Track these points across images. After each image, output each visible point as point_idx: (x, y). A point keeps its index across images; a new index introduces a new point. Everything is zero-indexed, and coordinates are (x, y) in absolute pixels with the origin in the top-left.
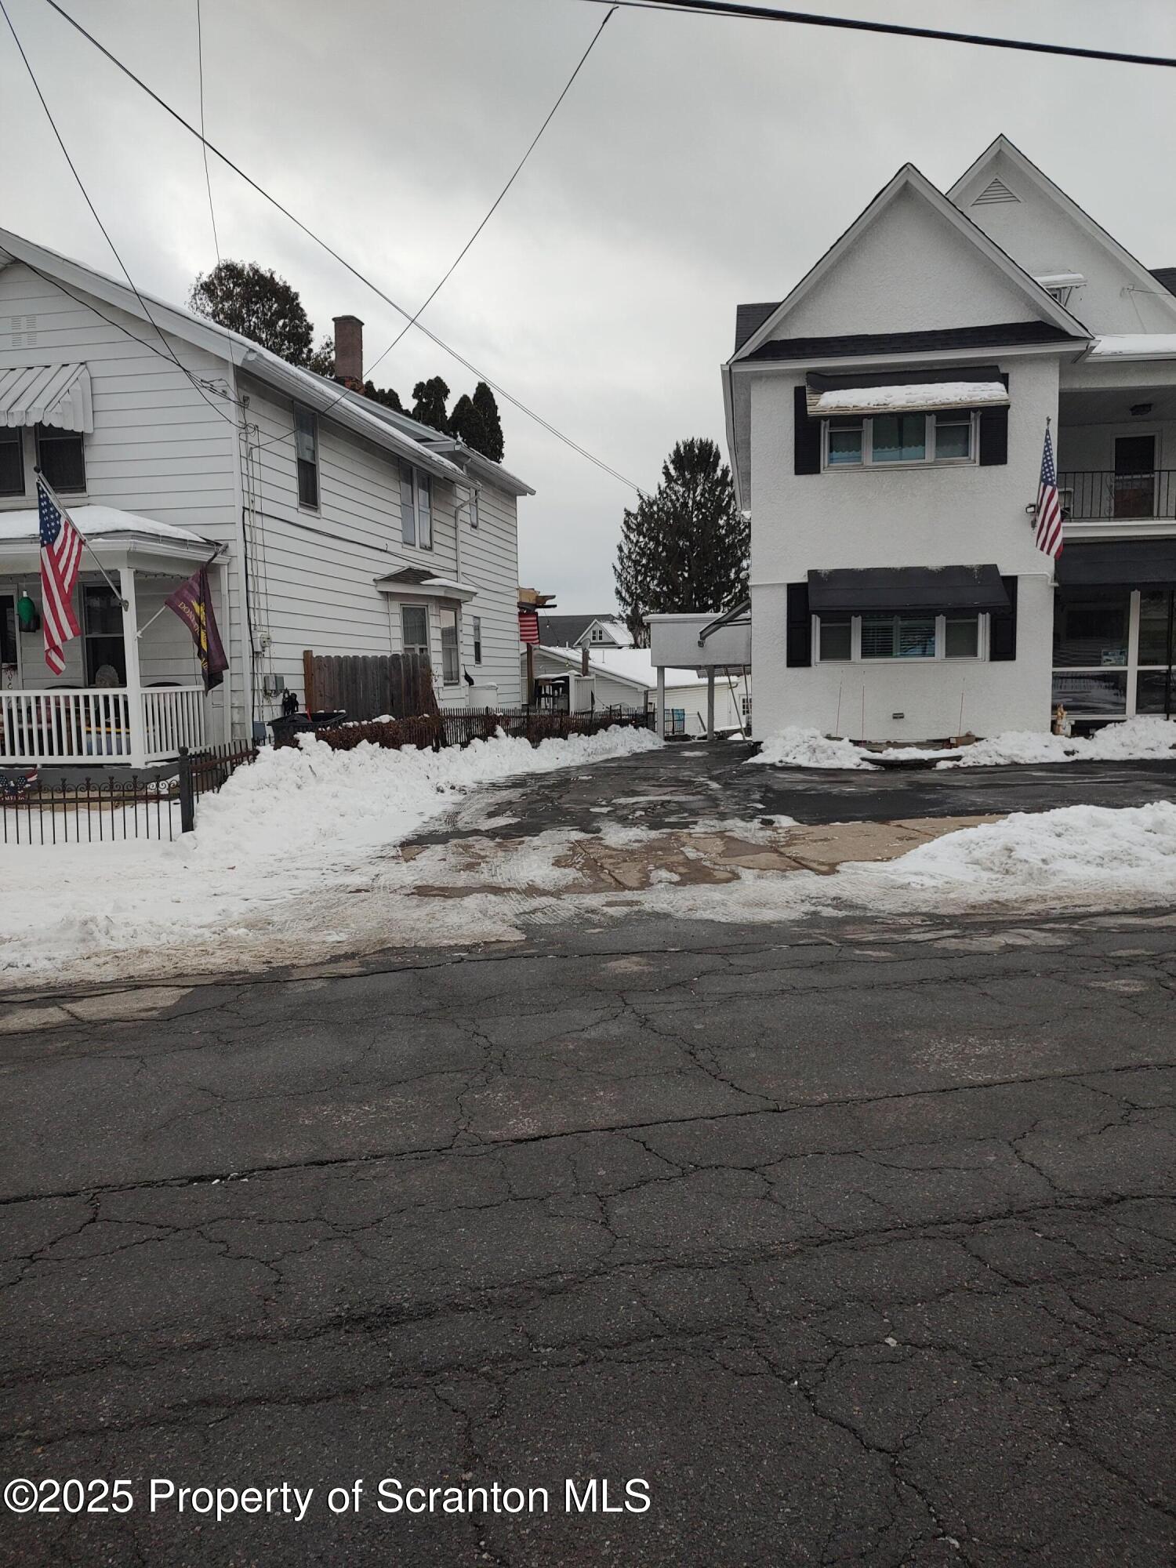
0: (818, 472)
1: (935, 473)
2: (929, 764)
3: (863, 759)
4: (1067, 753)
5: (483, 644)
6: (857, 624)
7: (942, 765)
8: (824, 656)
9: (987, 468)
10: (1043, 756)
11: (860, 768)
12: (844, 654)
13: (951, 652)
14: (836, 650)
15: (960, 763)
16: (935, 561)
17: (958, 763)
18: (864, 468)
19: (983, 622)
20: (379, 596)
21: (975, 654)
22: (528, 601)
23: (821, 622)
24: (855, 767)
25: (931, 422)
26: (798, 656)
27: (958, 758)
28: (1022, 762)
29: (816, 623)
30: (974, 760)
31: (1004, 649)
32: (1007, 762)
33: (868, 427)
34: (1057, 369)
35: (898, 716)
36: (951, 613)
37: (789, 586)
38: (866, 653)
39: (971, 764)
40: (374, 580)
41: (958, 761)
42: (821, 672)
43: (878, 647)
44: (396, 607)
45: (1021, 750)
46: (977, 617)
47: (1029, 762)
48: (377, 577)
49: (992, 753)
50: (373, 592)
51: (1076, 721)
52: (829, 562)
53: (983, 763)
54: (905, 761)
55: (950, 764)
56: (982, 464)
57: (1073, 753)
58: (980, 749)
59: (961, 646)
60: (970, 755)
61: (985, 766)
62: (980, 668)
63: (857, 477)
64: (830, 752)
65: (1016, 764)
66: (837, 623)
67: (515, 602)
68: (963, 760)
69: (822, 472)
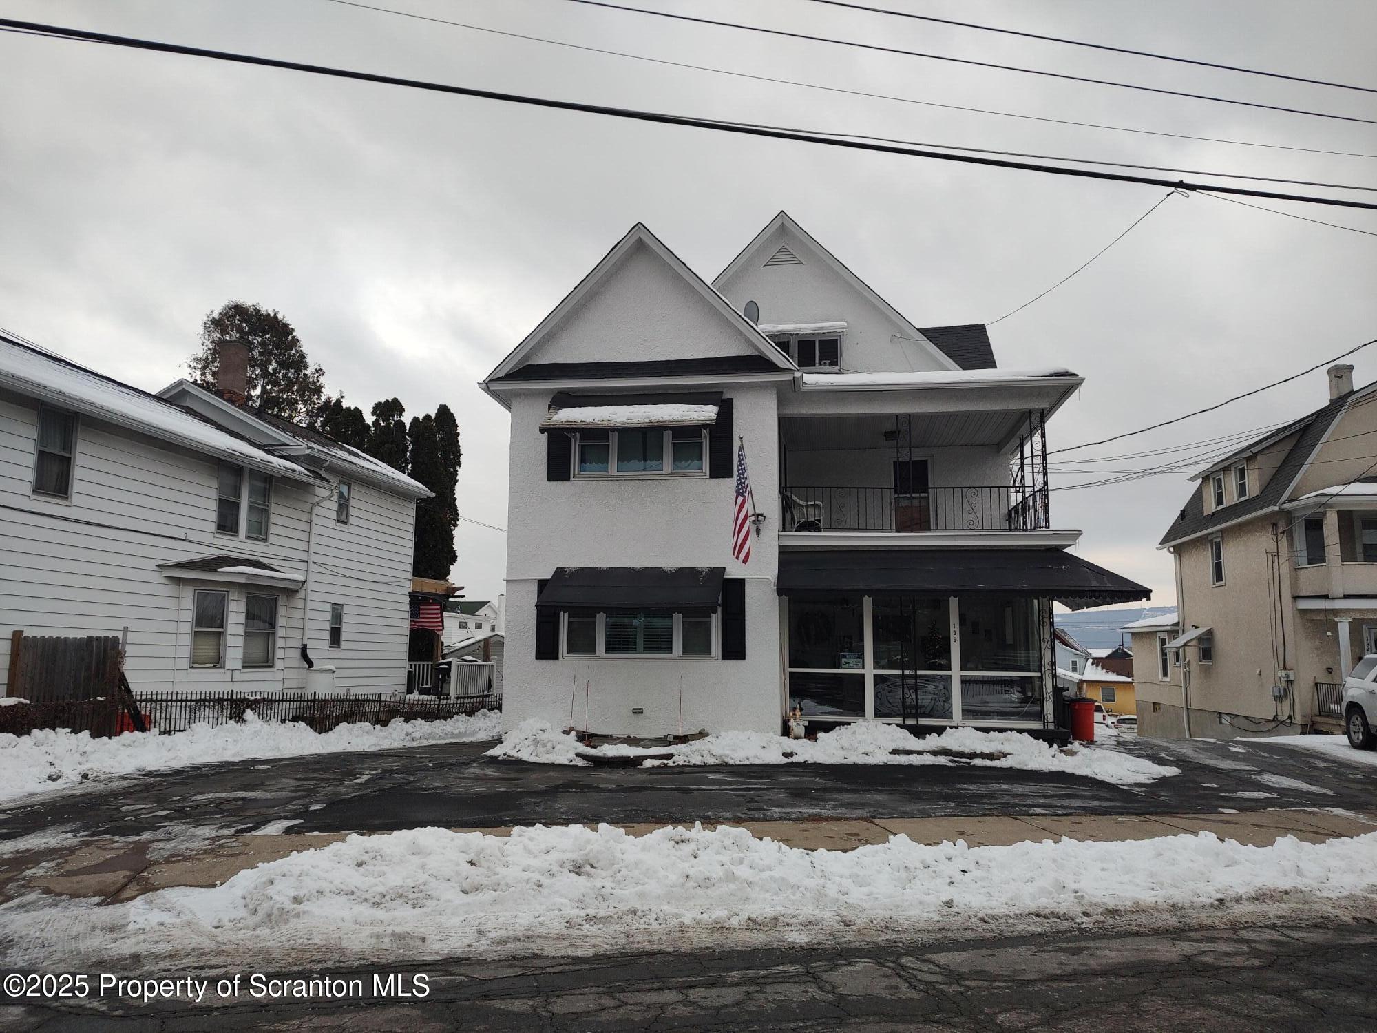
0: (568, 479)
1: (671, 483)
2: (635, 762)
3: (578, 755)
4: (786, 755)
5: (345, 628)
6: (601, 619)
7: (648, 763)
8: (571, 650)
9: (716, 480)
10: (756, 757)
11: (571, 764)
12: (590, 649)
13: (686, 650)
14: (582, 644)
15: (670, 763)
16: (670, 562)
17: (666, 762)
18: (608, 477)
19: (716, 621)
20: (165, 581)
21: (709, 652)
22: (434, 591)
23: (569, 617)
24: (567, 763)
25: (667, 437)
26: (546, 649)
27: (669, 757)
28: (732, 762)
29: (564, 619)
30: (686, 759)
31: (735, 649)
32: (718, 762)
33: (613, 440)
34: (775, 396)
35: (638, 712)
36: (687, 612)
37: (540, 581)
38: (610, 648)
39: (681, 763)
40: (158, 566)
41: (667, 759)
42: (568, 664)
43: (619, 643)
44: (189, 592)
45: (733, 750)
46: (710, 617)
47: (738, 763)
48: (161, 563)
49: (705, 752)
50: (157, 577)
51: (810, 722)
52: (574, 562)
53: (693, 761)
54: (612, 758)
55: (657, 763)
56: (711, 477)
57: (791, 755)
58: (694, 748)
59: (696, 645)
60: (684, 754)
61: (695, 765)
62: (713, 666)
63: (603, 485)
64: (549, 746)
65: (727, 765)
66: (583, 615)
67: (406, 591)
68: (674, 758)
69: (572, 479)
